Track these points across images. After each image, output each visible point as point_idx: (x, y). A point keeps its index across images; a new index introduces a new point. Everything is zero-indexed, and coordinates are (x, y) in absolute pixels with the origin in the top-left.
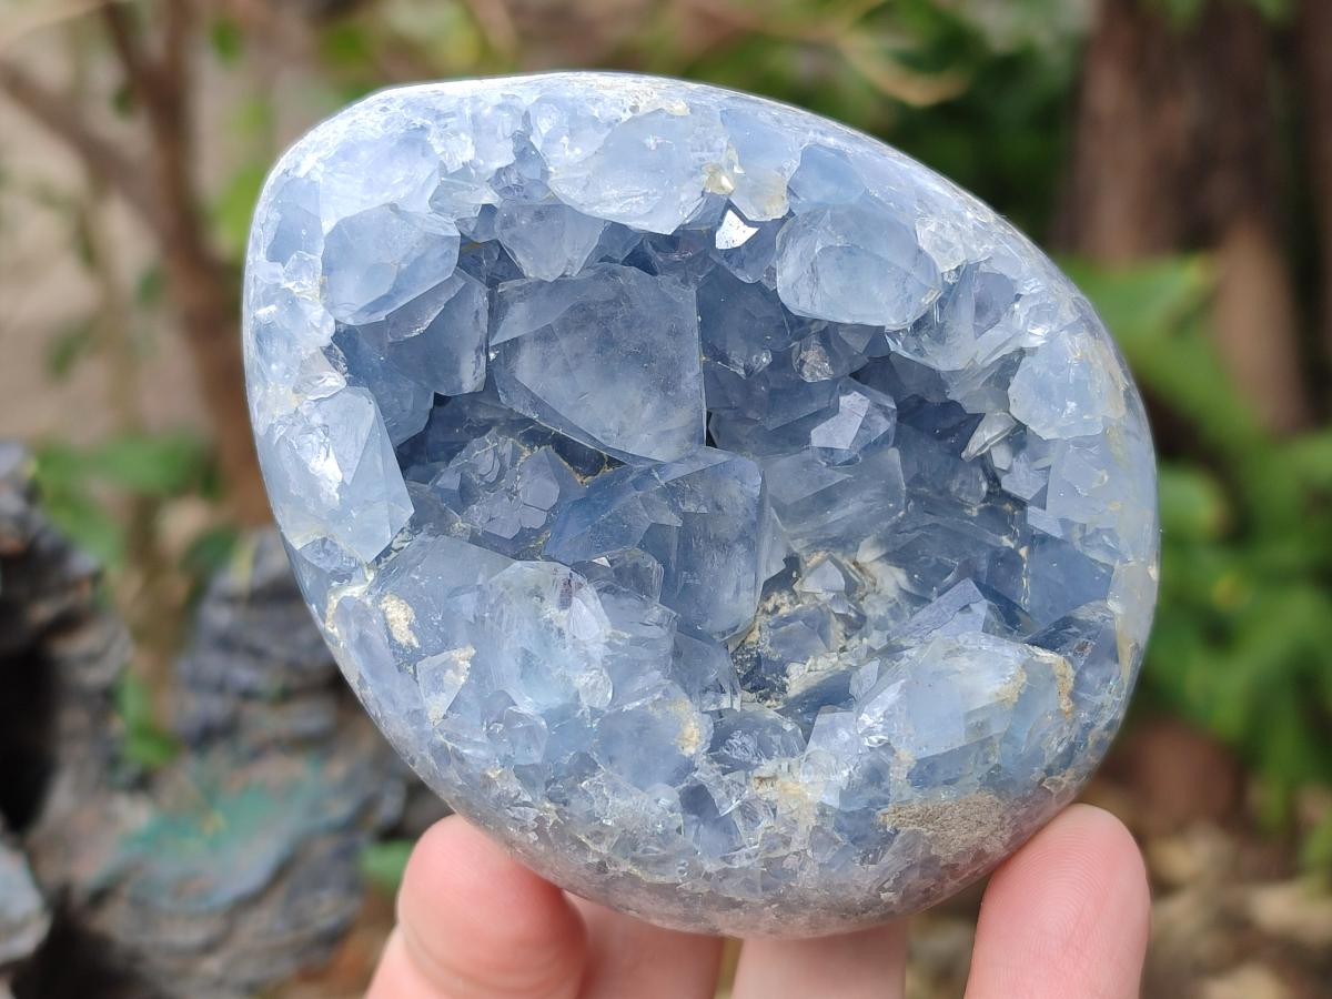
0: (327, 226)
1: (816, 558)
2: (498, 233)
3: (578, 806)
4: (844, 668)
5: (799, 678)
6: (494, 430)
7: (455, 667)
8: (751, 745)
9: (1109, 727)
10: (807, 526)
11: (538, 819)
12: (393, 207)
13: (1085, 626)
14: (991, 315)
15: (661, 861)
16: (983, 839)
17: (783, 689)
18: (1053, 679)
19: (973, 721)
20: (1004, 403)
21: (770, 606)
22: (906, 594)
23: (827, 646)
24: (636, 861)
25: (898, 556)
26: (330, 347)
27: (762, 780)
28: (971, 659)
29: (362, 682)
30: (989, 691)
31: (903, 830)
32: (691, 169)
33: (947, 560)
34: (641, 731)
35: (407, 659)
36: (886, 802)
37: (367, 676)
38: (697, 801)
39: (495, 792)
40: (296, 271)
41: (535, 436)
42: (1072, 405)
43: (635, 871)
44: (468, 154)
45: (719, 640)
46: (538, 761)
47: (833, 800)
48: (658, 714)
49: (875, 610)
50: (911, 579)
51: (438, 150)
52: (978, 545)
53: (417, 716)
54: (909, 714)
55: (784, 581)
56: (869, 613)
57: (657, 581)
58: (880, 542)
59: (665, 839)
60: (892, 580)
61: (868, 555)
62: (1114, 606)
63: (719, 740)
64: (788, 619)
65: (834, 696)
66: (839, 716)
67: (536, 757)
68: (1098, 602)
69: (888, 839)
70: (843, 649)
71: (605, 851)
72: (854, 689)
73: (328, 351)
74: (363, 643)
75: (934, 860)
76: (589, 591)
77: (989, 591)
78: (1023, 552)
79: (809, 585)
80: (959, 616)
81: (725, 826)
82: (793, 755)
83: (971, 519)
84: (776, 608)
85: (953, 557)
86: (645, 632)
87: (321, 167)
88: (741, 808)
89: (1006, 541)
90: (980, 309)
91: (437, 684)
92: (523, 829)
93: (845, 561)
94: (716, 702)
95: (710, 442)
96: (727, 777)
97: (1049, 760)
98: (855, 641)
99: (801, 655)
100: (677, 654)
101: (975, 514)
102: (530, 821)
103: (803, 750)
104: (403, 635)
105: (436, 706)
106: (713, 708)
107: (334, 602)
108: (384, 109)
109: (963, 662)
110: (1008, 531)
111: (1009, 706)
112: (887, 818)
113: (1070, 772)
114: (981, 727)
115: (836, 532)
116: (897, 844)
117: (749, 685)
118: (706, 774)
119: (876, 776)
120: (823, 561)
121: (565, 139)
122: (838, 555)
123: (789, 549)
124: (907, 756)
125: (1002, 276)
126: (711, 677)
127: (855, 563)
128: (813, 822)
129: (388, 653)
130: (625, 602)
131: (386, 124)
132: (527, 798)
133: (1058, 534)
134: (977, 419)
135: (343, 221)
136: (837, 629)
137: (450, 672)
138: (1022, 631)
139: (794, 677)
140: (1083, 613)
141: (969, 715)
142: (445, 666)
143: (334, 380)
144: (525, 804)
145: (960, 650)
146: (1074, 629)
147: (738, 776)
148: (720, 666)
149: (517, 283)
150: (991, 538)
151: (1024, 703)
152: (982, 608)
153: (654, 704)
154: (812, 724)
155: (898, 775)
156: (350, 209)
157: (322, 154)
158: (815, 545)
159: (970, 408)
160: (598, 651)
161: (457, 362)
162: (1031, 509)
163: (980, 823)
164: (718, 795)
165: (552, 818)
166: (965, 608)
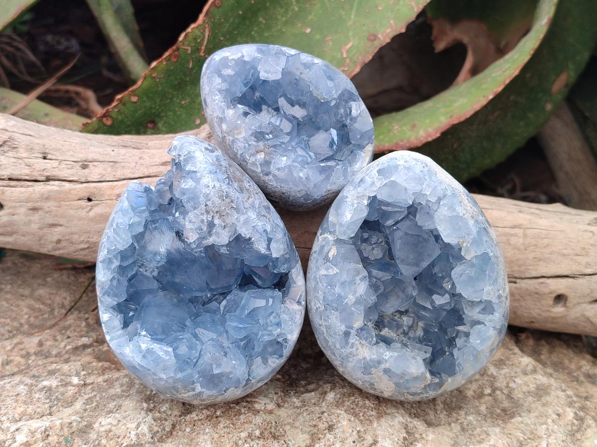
0: (392, 179)
1: (411, 315)
2: (419, 208)
3: (328, 313)
4: (394, 339)
5: (385, 332)
6: (382, 234)
7: (333, 270)
8: (365, 336)
9: (426, 397)
10: (416, 309)
11: (319, 307)
12: (406, 189)
13: (441, 377)
14: (484, 312)
15: (331, 336)
16: (385, 391)
17: (380, 331)
18: (425, 380)
19: (404, 372)
20: (472, 327)
21: (394, 314)
22: (419, 337)
23: (397, 331)
24: (327, 331)
25: (426, 331)
26: (371, 197)
27: (361, 343)
28: (415, 362)
29: (315, 252)
30: (412, 371)
31: (374, 375)
32: (461, 236)
33: (433, 340)
34: (350, 314)
35: (327, 259)
36: (376, 368)
37: (317, 252)
38: (347, 334)
39: (317, 295)
40: (379, 179)
41: (387, 243)
42: (479, 341)
43: (325, 332)
44: (428, 193)
45: (379, 311)
46: (330, 299)
47: (368, 359)
48: (356, 315)
49: (411, 334)
50: (423, 336)
51: (424, 187)
52: (441, 344)
53: (318, 269)
54: (395, 360)
55: (401, 313)
56: (410, 334)
57: (380, 292)
58: (425, 324)
59: (335, 334)
60: (420, 333)
61: (421, 324)
62: (450, 380)
63: (362, 329)
64: (395, 321)
65: (387, 341)
66: (384, 347)
67: (330, 298)
68: (447, 376)
69: (370, 374)
70: (398, 335)
71: (324, 324)
72: (391, 345)
73: (369, 197)
74: (322, 247)
75: (373, 385)
76: (367, 283)
77: (433, 354)
78: (447, 353)
79: (405, 318)
80: (423, 352)
81: (347, 343)
82: (370, 345)
83: (445, 338)
84: (395, 316)
85: (435, 341)
86: (368, 299)
87: (402, 167)
88: (352, 343)
89: (446, 349)
90: (484, 309)
91: (327, 269)
92: (315, 305)
93: (416, 321)
94: (367, 322)
95: (415, 279)
96: (356, 336)
97: (409, 391)
98: (402, 336)
99: (390, 328)
100: (370, 308)
101: (447, 338)
102: (317, 306)
103: (372, 345)
104: (331, 255)
105: (323, 272)
106: (366, 323)
107: (326, 235)
108: (424, 167)
109: (413, 361)
110: (449, 348)
111: (412, 376)
112: (373, 370)
113: (411, 397)
114: (405, 374)
115: (419, 315)
116: (370, 376)
117: (376, 323)
118: (353, 332)
119: (379, 362)
120: (412, 317)
121: (446, 208)
122: (416, 318)
123: (408, 309)
124: (387, 366)
125: (494, 308)
126: (371, 318)
127: (417, 322)
128: (361, 358)
129: (325, 254)
130: (371, 290)
131: (421, 171)
132: (321, 302)
133: (455, 358)
134: (464, 324)
135: (396, 181)
136: (401, 331)
137: (331, 270)
138: (431, 366)
139: (385, 331)
140: (443, 375)
141: (404, 370)
142: (332, 268)
143: (366, 202)
144: (320, 302)
145: (415, 359)
146: (439, 376)
147: (358, 338)
148: (375, 317)
149: (413, 218)
150: (444, 345)
151: (416, 378)
152: (428, 355)
153: (357, 313)
154: (379, 343)
155: (383, 366)
156: (399, 181)
157: (405, 164)
158: (414, 313)
159: (465, 321)
160: (358, 295)
161: (388, 220)
162: (456, 348)
163: (387, 388)
164: (351, 337)
165: (322, 309)
166: (426, 352)
